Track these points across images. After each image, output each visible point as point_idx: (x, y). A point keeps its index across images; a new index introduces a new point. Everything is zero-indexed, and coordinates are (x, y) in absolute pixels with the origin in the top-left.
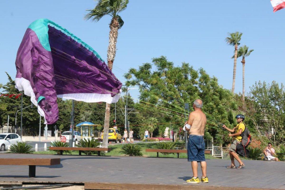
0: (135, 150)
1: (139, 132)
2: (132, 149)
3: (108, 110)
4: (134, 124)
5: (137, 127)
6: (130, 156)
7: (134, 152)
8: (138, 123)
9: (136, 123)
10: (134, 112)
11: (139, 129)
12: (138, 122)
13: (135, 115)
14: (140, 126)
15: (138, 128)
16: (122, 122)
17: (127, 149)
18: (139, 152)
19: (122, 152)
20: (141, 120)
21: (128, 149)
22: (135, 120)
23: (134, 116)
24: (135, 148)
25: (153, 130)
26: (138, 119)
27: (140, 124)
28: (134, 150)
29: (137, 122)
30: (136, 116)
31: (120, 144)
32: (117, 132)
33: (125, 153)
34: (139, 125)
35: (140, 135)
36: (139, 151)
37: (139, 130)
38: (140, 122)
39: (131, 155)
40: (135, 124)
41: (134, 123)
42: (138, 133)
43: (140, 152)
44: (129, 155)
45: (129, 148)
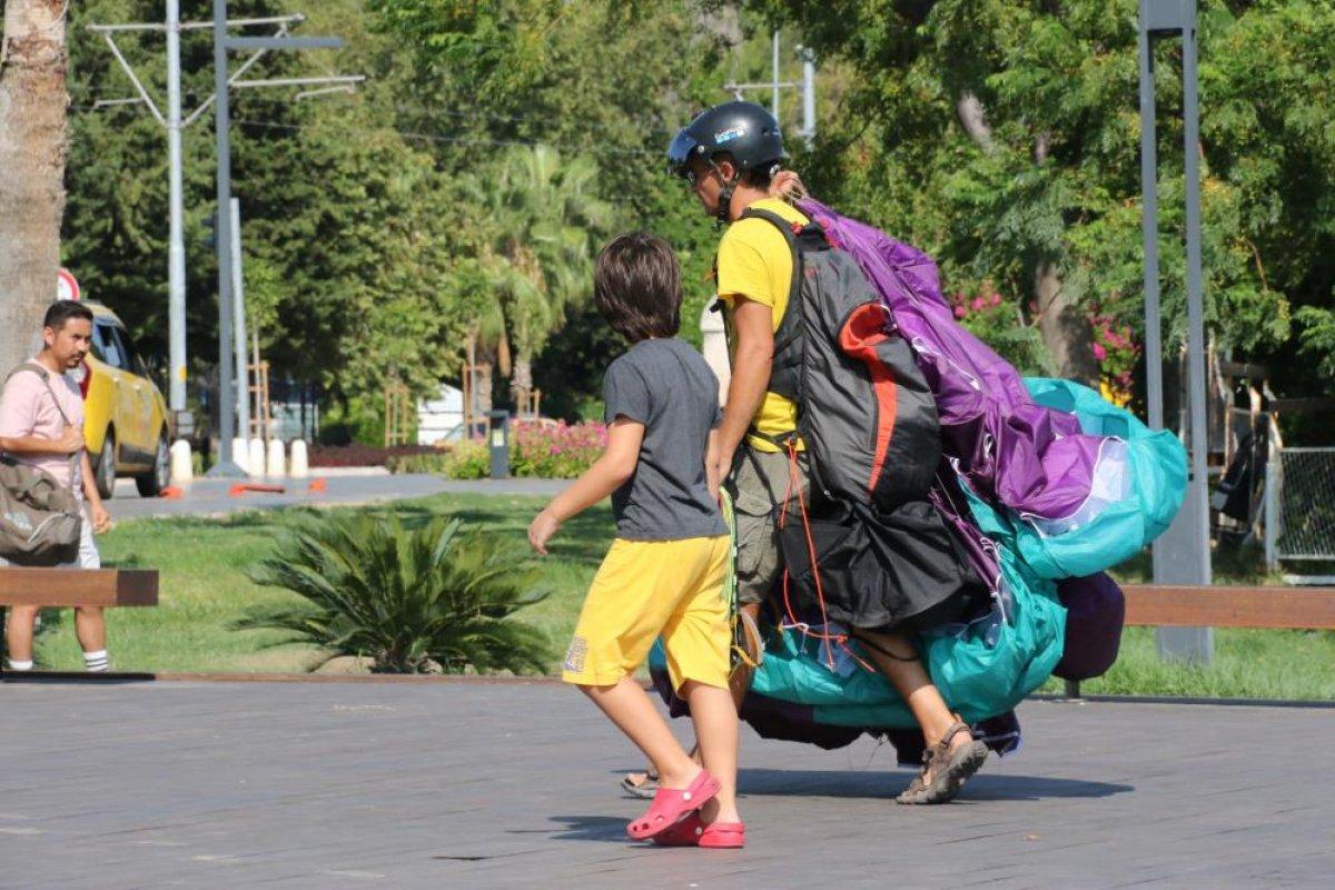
0: (456, 597)
1: (347, 345)
2: (408, 576)
3: (31, 43)
4: (281, 241)
5: (322, 285)
6: (374, 670)
7: (434, 615)
8: (328, 226)
9: (306, 224)
10: (276, 72)
11: (340, 306)
12: (337, 212)
13: (297, 111)
14: (365, 273)
15: (338, 296)
16: (113, 208)
17: (350, 581)
18: (500, 621)
19: (281, 620)
20: (375, 190)
21: (360, 576)
22: (299, 189)
23: (276, 134)
24: (446, 569)
25: (551, 317)
26: (330, 164)
27: (365, 241)
28: (438, 588)
29: (317, 216)
30: (311, 133)
31: (158, 508)
32: (112, 352)
33: (319, 639)
34: (352, 260)
35: (357, 390)
36: (503, 602)
37: (342, 319)
38: (359, 218)
39: (395, 663)
40: (297, 235)
41: (282, 227)
42: (339, 362)
43: (517, 617)
44: (370, 661)
45: (374, 574)
